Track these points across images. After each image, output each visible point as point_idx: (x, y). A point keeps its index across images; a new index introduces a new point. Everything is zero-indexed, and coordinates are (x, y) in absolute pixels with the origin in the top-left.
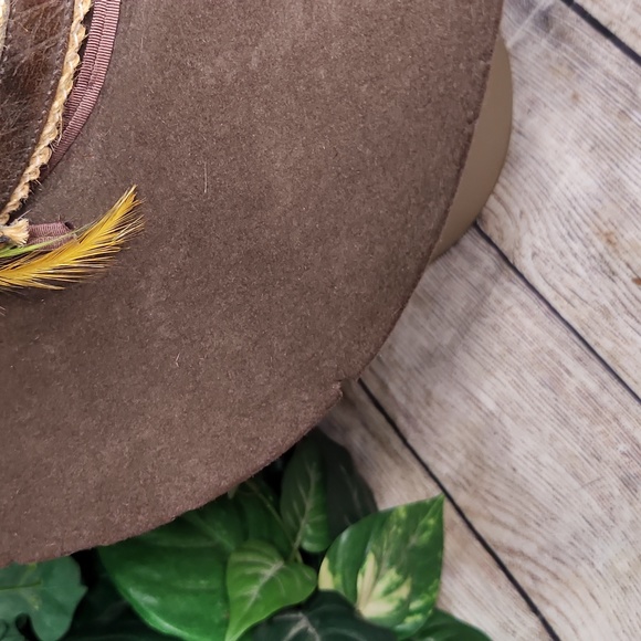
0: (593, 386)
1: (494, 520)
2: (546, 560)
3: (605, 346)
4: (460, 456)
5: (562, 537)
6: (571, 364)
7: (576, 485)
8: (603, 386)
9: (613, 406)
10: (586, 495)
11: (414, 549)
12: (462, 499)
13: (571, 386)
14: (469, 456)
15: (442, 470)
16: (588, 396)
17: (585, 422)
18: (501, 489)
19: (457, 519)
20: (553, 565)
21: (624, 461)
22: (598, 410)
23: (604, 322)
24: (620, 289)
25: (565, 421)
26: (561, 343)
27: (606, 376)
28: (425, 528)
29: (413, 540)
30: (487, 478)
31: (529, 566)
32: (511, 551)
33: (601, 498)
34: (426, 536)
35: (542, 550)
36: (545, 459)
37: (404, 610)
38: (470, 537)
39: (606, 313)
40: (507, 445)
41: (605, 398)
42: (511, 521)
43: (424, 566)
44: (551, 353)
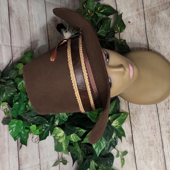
0: (155, 115)
1: (133, 120)
2: (137, 129)
3: (159, 112)
4: (134, 111)
5: (140, 128)
6: (154, 111)
7: (146, 124)
8: (156, 116)
9: (156, 119)
10: (146, 126)
11: (122, 119)
12: (131, 115)
13: (153, 113)
14: (135, 111)
15: (130, 110)
16: (154, 116)
17: (151, 118)
18: (137, 118)
19: (129, 117)
20: (137, 130)
21: (153, 126)
22: (154, 118)
23: (161, 109)
24: (166, 107)
25: (149, 116)
26: (155, 108)
27: (157, 115)
28: (124, 117)
29: (122, 118)
30: (136, 115)
31: (134, 128)
32: (133, 125)
33: (148, 128)
34: (124, 118)
35: (137, 128)
36: (144, 119)
37: (117, 126)
38: (130, 120)
39: (162, 109)
40: (141, 114)
41: (155, 118)
42: (136, 122)
43: (122, 122)
44: (153, 108)
